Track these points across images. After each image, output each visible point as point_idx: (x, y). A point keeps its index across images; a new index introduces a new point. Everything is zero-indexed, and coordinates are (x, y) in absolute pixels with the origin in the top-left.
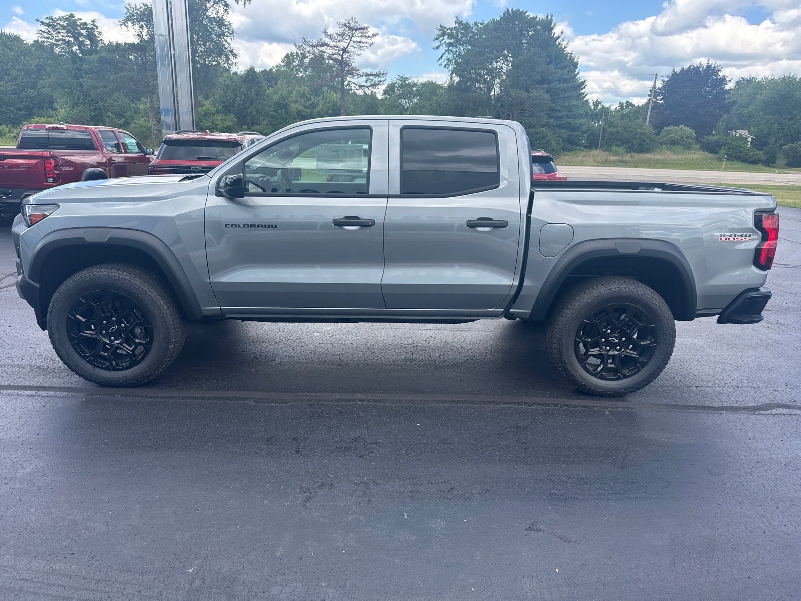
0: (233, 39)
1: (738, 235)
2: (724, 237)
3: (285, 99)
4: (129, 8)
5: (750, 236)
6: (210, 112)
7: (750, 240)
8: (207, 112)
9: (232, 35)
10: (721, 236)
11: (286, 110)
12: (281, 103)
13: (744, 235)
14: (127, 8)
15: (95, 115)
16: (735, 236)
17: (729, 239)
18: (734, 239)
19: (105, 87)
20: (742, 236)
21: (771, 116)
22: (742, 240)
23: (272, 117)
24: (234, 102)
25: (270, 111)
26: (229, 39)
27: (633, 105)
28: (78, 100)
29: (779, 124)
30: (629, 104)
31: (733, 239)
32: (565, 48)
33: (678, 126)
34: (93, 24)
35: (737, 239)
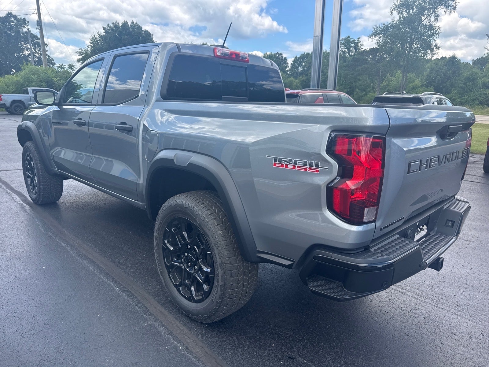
0: (438, 37)
1: (300, 162)
2: (280, 161)
3: (474, 75)
4: (375, 28)
5: (317, 165)
6: (417, 86)
7: (317, 171)
8: (415, 86)
9: (437, 35)
10: (276, 160)
11: (473, 83)
12: (470, 78)
13: (308, 164)
14: (374, 28)
15: (350, 91)
16: (295, 163)
17: (286, 166)
18: (294, 167)
19: (353, 74)
20: (305, 164)
22: (306, 169)
23: (461, 88)
24: (435, 78)
25: (461, 83)
26: (434, 38)
28: (343, 83)
31: (292, 167)
34: (358, 40)
35: (298, 167)
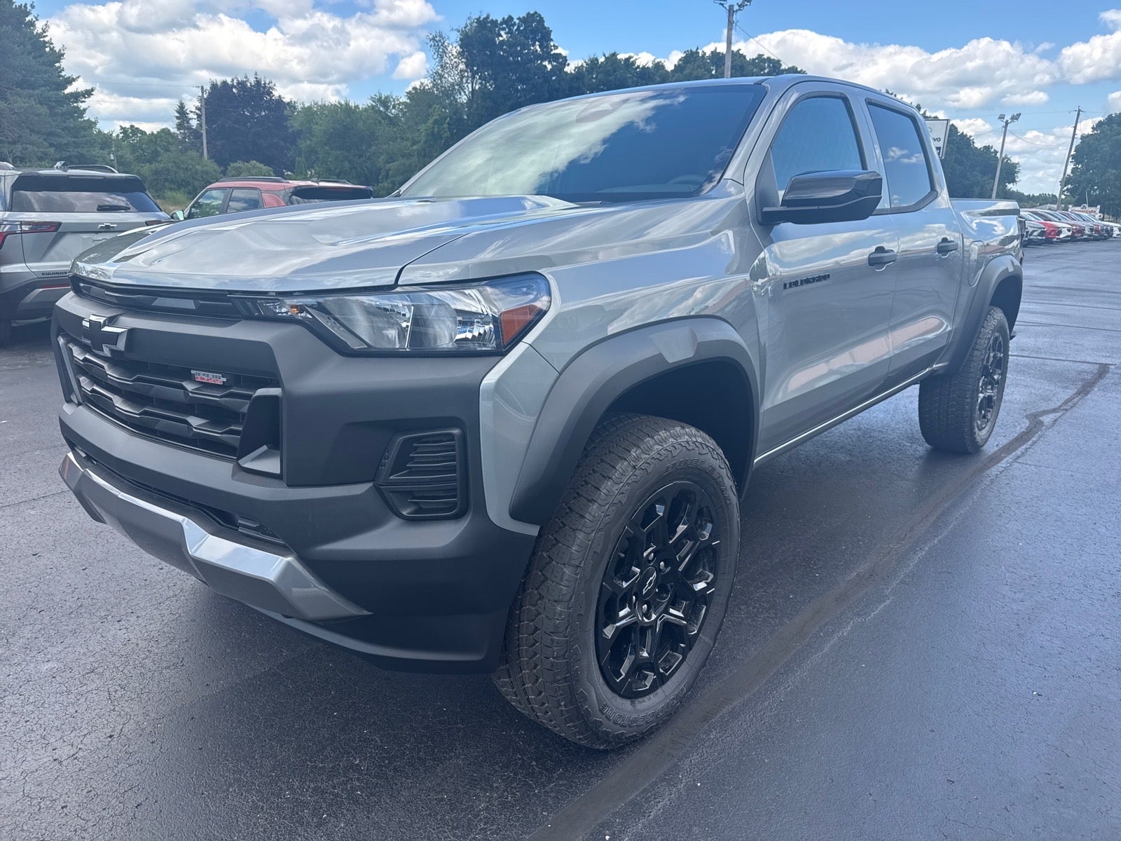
21: (339, 152)
27: (143, 133)
29: (349, 162)
30: (135, 131)
32: (44, 32)
33: (247, 162)
